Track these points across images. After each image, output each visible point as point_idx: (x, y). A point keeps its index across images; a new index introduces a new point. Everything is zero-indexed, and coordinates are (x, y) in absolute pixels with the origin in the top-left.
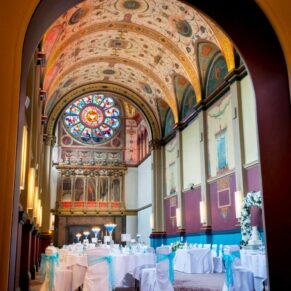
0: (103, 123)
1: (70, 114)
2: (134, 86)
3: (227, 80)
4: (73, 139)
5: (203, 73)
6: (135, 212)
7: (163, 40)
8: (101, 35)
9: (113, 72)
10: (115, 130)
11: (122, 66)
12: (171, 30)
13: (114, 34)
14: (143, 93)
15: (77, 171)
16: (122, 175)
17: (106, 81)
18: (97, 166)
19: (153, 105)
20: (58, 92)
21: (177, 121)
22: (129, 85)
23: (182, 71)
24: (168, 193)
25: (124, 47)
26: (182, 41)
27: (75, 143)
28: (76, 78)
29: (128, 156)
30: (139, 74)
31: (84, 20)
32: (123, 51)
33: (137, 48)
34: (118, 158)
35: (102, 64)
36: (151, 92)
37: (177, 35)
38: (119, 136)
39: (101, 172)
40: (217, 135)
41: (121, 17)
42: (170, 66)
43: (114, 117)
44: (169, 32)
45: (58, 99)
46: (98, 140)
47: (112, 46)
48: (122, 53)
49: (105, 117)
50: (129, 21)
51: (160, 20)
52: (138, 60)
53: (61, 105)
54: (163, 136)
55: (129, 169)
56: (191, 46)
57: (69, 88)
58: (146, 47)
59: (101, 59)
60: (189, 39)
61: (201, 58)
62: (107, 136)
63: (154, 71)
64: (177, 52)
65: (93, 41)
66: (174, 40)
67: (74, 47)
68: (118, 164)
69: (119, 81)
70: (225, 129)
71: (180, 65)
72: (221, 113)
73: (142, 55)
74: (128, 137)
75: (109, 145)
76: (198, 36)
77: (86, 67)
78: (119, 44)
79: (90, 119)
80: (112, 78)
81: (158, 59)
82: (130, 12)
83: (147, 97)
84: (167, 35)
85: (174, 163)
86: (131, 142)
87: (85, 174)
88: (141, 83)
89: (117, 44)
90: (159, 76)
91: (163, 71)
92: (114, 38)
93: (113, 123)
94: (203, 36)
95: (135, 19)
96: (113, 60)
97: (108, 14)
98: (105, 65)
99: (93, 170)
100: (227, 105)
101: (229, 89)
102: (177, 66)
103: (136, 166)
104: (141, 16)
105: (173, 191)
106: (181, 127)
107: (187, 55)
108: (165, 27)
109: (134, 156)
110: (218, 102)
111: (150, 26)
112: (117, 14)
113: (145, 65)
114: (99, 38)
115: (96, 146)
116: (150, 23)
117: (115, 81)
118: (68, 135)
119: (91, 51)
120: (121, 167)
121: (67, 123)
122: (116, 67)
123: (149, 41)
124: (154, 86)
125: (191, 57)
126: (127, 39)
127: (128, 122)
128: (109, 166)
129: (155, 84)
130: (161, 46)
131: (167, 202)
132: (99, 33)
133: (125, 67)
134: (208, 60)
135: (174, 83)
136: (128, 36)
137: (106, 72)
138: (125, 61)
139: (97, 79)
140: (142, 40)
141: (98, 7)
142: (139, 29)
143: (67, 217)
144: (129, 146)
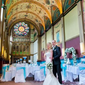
0: (24, 31)
1: (15, 28)
2: (33, 20)
3: (60, 16)
4: (16, 35)
5: (53, 15)
6: (33, 55)
7: (42, 6)
8: (24, 4)
9: (27, 16)
10: (28, 33)
12: (44, 3)
14: (36, 22)
15: (17, 44)
16: (30, 45)
17: (25, 18)
18: (23, 42)
19: (38, 25)
20: (11, 21)
21: (45, 29)
23: (47, 15)
24: (42, 50)
25: (30, 8)
26: (47, 6)
28: (17, 17)
29: (31, 40)
30: (34, 16)
32: (30, 9)
33: (34, 9)
34: (28, 40)
36: (38, 22)
37: (46, 4)
38: (29, 34)
40: (56, 33)
42: (43, 14)
43: (27, 29)
44: (43, 3)
45: (12, 23)
46: (23, 35)
47: (27, 8)
49: (25, 29)
53: (13, 25)
54: (41, 34)
55: (31, 43)
56: (50, 8)
57: (15, 20)
58: (37, 8)
59: (24, 12)
60: (49, 5)
61: (52, 11)
62: (25, 34)
63: (39, 15)
64: (45, 9)
65: (21, 6)
66: (45, 6)
67: (16, 7)
68: (28, 42)
69: (29, 18)
70: (59, 31)
71: (46, 13)
72: (58, 26)
73: (35, 11)
74: (31, 35)
75: (26, 37)
76: (52, 4)
77: (20, 14)
78: (29, 7)
79: (21, 30)
80: (27, 18)
81: (40, 12)
84: (43, 4)
85: (44, 41)
86: (32, 36)
87: (19, 45)
88: (35, 19)
89: (28, 7)
90: (40, 17)
91: (41, 15)
92: (27, 5)
93: (27, 31)
94: (53, 4)
96: (27, 12)
98: (25, 14)
100: (60, 24)
101: (60, 19)
102: (45, 14)
103: (33, 43)
105: (43, 49)
106: (46, 31)
107: (48, 10)
109: (33, 40)
110: (57, 23)
111: (38, 2)
113: (36, 14)
114: (23, 5)
115: (23, 37)
117: (28, 18)
118: (15, 34)
119: (21, 9)
121: (15, 31)
122: (28, 14)
123: (38, 6)
124: (39, 20)
125: (49, 11)
126: (31, 6)
127: (31, 31)
128: (26, 42)
129: (39, 19)
130: (41, 8)
131: (42, 52)
133: (31, 14)
135: (44, 19)
136: (32, 4)
138: (31, 13)
139: (23, 18)
140: (35, 6)
142: (35, 2)
143: (14, 56)
144: (31, 37)
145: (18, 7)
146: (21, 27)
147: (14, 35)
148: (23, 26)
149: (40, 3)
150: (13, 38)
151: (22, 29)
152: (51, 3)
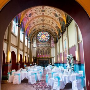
2: (49, 29)
6: (53, 57)
9: (44, 27)
10: (48, 39)
11: (46, 25)
13: (41, 18)
14: (52, 31)
15: (40, 49)
16: (50, 49)
17: (43, 29)
19: (54, 33)
21: (58, 37)
23: (58, 25)
26: (56, 18)
27: (40, 43)
29: (51, 45)
31: (33, 15)
33: (48, 21)
34: (49, 45)
37: (55, 17)
38: (49, 41)
41: (42, 14)
43: (48, 36)
45: (33, 33)
46: (45, 42)
48: (45, 22)
49: (46, 37)
50: (44, 15)
52: (49, 23)
57: (35, 31)
59: (40, 24)
60: (57, 18)
62: (47, 41)
63: (53, 26)
65: (37, 20)
66: (55, 18)
68: (49, 47)
69: (46, 29)
74: (51, 41)
77: (38, 26)
80: (44, 28)
81: (53, 23)
82: (43, 12)
83: (53, 32)
87: (42, 49)
88: (51, 29)
89: (43, 20)
90: (54, 27)
92: (42, 19)
94: (60, 17)
95: (45, 14)
96: (43, 24)
97: (38, 14)
98: (42, 25)
99: (44, 48)
102: (56, 24)
103: (53, 47)
108: (52, 15)
111: (49, 15)
112: (40, 13)
115: (45, 43)
122: (44, 25)
123: (50, 19)
124: (53, 29)
125: (58, 22)
134: (62, 22)
135: (57, 28)
136: (45, 18)
137: (43, 27)
138: (46, 24)
140: (48, 19)
141: (35, 12)
142: (47, 16)
144: (52, 43)
145: (34, 21)
147: (38, 42)
148: (45, 34)
149: (51, 16)
150: (37, 45)
151: (44, 37)
152: (58, 16)
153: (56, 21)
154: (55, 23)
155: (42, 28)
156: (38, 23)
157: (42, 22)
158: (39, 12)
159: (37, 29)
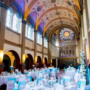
0: (70, 35)
7: (67, 9)
8: (52, 12)
9: (62, 22)
10: (73, 37)
11: (63, 19)
18: (68, 46)
19: (75, 28)
22: (68, 24)
25: (60, 14)
26: (71, 7)
27: (63, 41)
35: (58, 20)
37: (69, 6)
39: (69, 48)
43: (72, 34)
44: (67, 6)
45: (50, 31)
47: (57, 15)
48: (61, 16)
49: (70, 34)
50: (56, 6)
51: (63, 3)
58: (65, 12)
59: (57, 19)
65: (51, 14)
66: (69, 8)
68: (73, 45)
75: (71, 41)
81: (69, 15)
84: (67, 7)
87: (65, 49)
88: (70, 23)
92: (56, 12)
93: (72, 35)
96: (60, 18)
97: (49, 6)
99: (67, 48)
104: (58, 4)
111: (62, 6)
112: (51, 5)
115: (68, 41)
116: (61, 5)
120: (75, 46)
124: (73, 23)
126: (59, 12)
128: (71, 46)
130: (68, 11)
132: (51, 12)
136: (59, 10)
138: (63, 18)
139: (60, 24)
140: (63, 11)
143: (62, 59)
145: (48, 16)
146: (66, 33)
148: (68, 32)
149: (65, 6)
150: (60, 44)
151: (67, 34)
153: (72, 11)
154: (71, 14)
155: (61, 24)
156: (53, 18)
157: (57, 16)
158: (49, 4)
159: (55, 26)
